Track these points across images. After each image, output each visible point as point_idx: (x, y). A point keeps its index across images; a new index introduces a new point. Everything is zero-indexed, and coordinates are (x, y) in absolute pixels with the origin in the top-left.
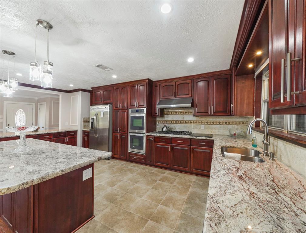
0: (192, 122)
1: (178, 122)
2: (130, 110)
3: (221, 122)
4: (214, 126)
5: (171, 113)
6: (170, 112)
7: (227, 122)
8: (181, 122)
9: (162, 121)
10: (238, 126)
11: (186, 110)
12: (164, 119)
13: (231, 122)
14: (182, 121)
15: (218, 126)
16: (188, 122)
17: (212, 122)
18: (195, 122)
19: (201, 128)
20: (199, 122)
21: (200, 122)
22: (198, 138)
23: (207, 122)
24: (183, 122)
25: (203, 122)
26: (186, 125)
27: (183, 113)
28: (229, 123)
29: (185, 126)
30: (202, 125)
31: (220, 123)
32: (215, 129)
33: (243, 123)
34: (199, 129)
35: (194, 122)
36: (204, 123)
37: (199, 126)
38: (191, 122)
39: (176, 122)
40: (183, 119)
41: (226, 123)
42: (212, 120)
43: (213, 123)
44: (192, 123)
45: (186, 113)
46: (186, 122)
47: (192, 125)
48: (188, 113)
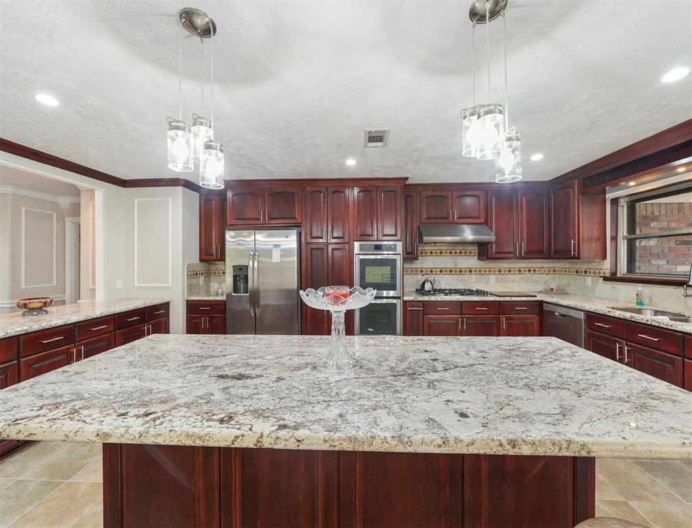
0: (473, 270)
1: (446, 271)
2: (357, 245)
3: (522, 269)
4: (511, 277)
5: (431, 253)
6: (429, 252)
7: (532, 269)
8: (451, 271)
9: (409, 270)
10: (548, 276)
11: (460, 248)
12: (414, 266)
13: (537, 269)
14: (453, 270)
15: (517, 277)
16: (465, 271)
17: (507, 270)
18: (479, 272)
19: (488, 281)
20: (485, 271)
21: (487, 270)
22: (514, 299)
23: (500, 271)
24: (456, 271)
25: (492, 270)
26: (461, 277)
27: (456, 253)
28: (535, 271)
29: (460, 279)
30: (491, 276)
31: (520, 271)
32: (513, 282)
33: (555, 271)
34: (486, 283)
35: (476, 271)
36: (495, 271)
37: (485, 277)
38: (470, 271)
39: (441, 271)
40: (456, 264)
41: (529, 271)
42: (508, 266)
43: (510, 271)
44: (473, 272)
45: (461, 253)
46: (461, 271)
47: (474, 277)
48: (465, 253)
